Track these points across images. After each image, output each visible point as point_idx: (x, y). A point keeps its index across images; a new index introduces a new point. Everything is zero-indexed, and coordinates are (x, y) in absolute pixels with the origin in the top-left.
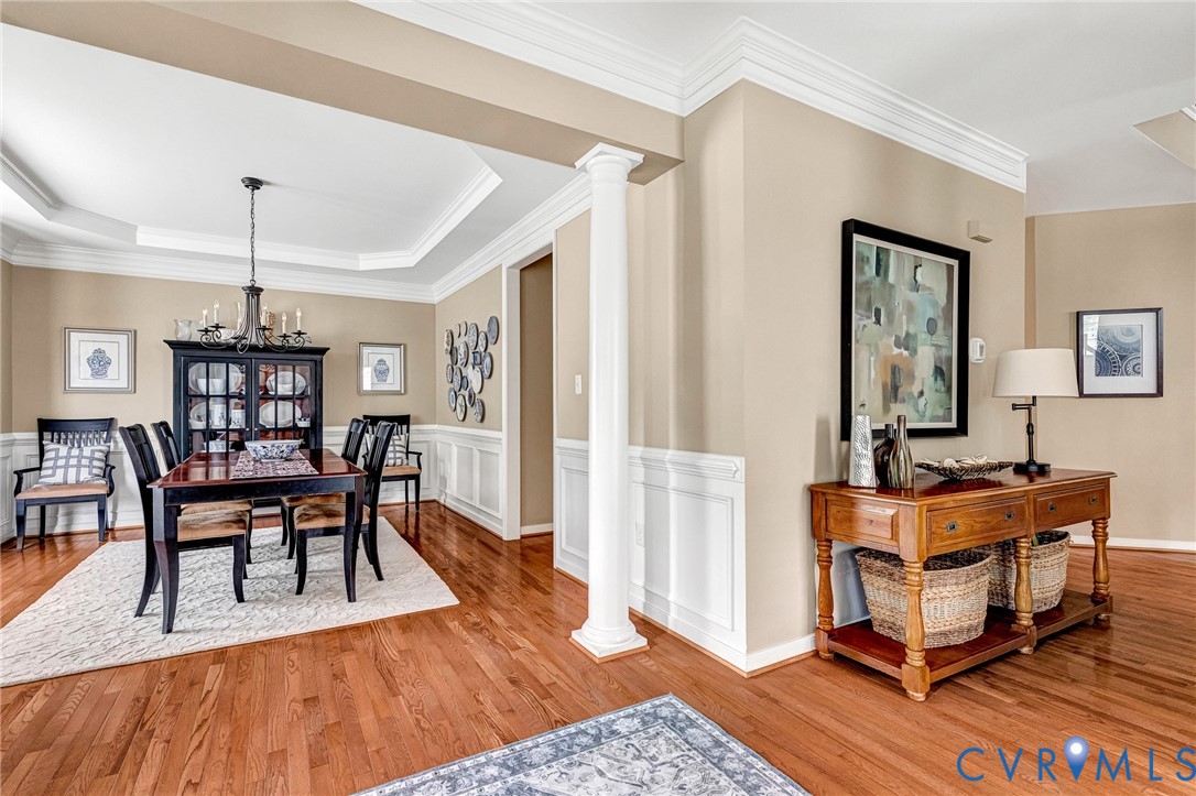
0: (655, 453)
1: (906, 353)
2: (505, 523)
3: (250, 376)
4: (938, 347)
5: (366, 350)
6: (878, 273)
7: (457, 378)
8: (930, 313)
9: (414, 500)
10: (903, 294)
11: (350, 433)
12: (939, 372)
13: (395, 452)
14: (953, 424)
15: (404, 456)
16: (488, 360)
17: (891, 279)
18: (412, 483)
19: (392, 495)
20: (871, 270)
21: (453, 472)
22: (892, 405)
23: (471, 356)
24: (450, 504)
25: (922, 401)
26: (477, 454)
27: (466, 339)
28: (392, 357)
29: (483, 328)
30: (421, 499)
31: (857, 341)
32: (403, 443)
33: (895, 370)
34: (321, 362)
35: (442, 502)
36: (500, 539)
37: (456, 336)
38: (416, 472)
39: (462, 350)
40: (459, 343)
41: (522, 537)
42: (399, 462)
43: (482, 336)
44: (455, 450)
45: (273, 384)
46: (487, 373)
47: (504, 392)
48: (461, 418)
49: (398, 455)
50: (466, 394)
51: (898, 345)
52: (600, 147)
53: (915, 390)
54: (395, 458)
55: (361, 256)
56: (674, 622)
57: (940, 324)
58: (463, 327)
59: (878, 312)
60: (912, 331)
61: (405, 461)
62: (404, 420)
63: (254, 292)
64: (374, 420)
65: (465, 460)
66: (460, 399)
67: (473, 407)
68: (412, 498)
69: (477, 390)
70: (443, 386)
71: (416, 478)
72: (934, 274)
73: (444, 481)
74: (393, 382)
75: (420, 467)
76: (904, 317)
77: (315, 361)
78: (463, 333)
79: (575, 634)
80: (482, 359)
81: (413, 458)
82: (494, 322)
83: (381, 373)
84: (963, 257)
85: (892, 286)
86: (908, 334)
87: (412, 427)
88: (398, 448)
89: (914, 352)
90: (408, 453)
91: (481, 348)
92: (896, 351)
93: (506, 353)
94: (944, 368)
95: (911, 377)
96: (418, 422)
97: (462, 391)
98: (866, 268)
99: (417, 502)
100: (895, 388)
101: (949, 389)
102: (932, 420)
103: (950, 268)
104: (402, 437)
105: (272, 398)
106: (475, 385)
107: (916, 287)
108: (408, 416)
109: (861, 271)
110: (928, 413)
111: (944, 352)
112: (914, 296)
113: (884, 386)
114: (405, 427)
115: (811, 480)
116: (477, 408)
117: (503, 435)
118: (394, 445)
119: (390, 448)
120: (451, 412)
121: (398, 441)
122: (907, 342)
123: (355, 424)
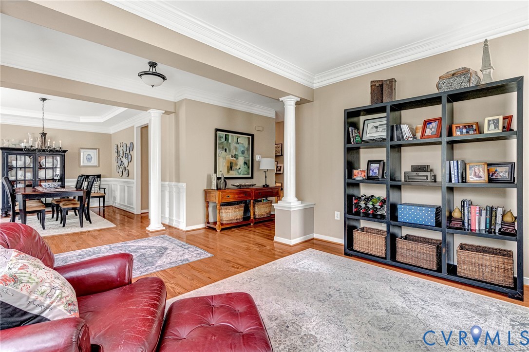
0: (171, 183)
1: (235, 159)
2: (135, 209)
3: (35, 161)
4: (245, 157)
5: (82, 150)
6: (226, 140)
7: (120, 162)
8: (243, 149)
9: (103, 206)
10: (234, 145)
11: (78, 181)
12: (245, 163)
13: (95, 188)
14: (250, 176)
15: (99, 189)
16: (130, 156)
17: (230, 141)
18: (102, 199)
19: (94, 203)
20: (223, 140)
21: (118, 195)
22: (230, 171)
23: (124, 154)
24: (117, 206)
25: (240, 170)
26: (126, 188)
27: (122, 148)
28: (94, 154)
29: (128, 145)
30: (105, 205)
31: (219, 156)
32: (98, 184)
33: (231, 163)
34: (64, 155)
35: (114, 206)
36: (134, 214)
37: (119, 147)
38: (104, 195)
39: (121, 152)
40: (120, 149)
41: (141, 213)
42: (96, 191)
43: (128, 148)
44: (119, 187)
45: (44, 163)
46: (130, 160)
47: (135, 167)
48: (121, 175)
49: (96, 189)
50: (123, 167)
51: (232, 157)
52: (152, 109)
53: (238, 167)
54: (95, 190)
55: (81, 117)
56: (174, 225)
57: (246, 152)
58: (122, 143)
59: (226, 150)
60: (237, 154)
61: (99, 191)
62: (99, 176)
63: (44, 134)
64: (88, 177)
65: (122, 190)
66: (121, 169)
67: (125, 172)
68: (102, 205)
69: (126, 166)
70: (115, 164)
71: (104, 197)
72: (243, 140)
73: (115, 198)
74: (94, 162)
75: (105, 193)
76: (234, 151)
77: (62, 155)
78: (122, 146)
79: (147, 228)
80: (128, 155)
81: (102, 190)
82: (132, 144)
83: (89, 159)
84: (252, 136)
85: (230, 143)
86: (235, 155)
87: (101, 179)
88: (96, 187)
89: (237, 158)
90: (100, 188)
91: (128, 152)
92: (231, 158)
93: (136, 154)
94: (247, 162)
95: (236, 165)
96: (104, 177)
97: (121, 166)
98: (222, 139)
99: (104, 206)
100: (231, 167)
101: (249, 167)
102: (243, 175)
103: (249, 138)
104: (98, 182)
105: (44, 168)
106: (126, 164)
107: (238, 143)
108: (100, 175)
109: (220, 140)
110: (242, 173)
111: (247, 159)
112: (237, 145)
113: (228, 167)
114: (99, 179)
115: (206, 189)
116: (127, 171)
117: (135, 181)
118: (94, 185)
119: (93, 187)
120: (117, 173)
121: (96, 184)
122: (235, 156)
123: (80, 178)
